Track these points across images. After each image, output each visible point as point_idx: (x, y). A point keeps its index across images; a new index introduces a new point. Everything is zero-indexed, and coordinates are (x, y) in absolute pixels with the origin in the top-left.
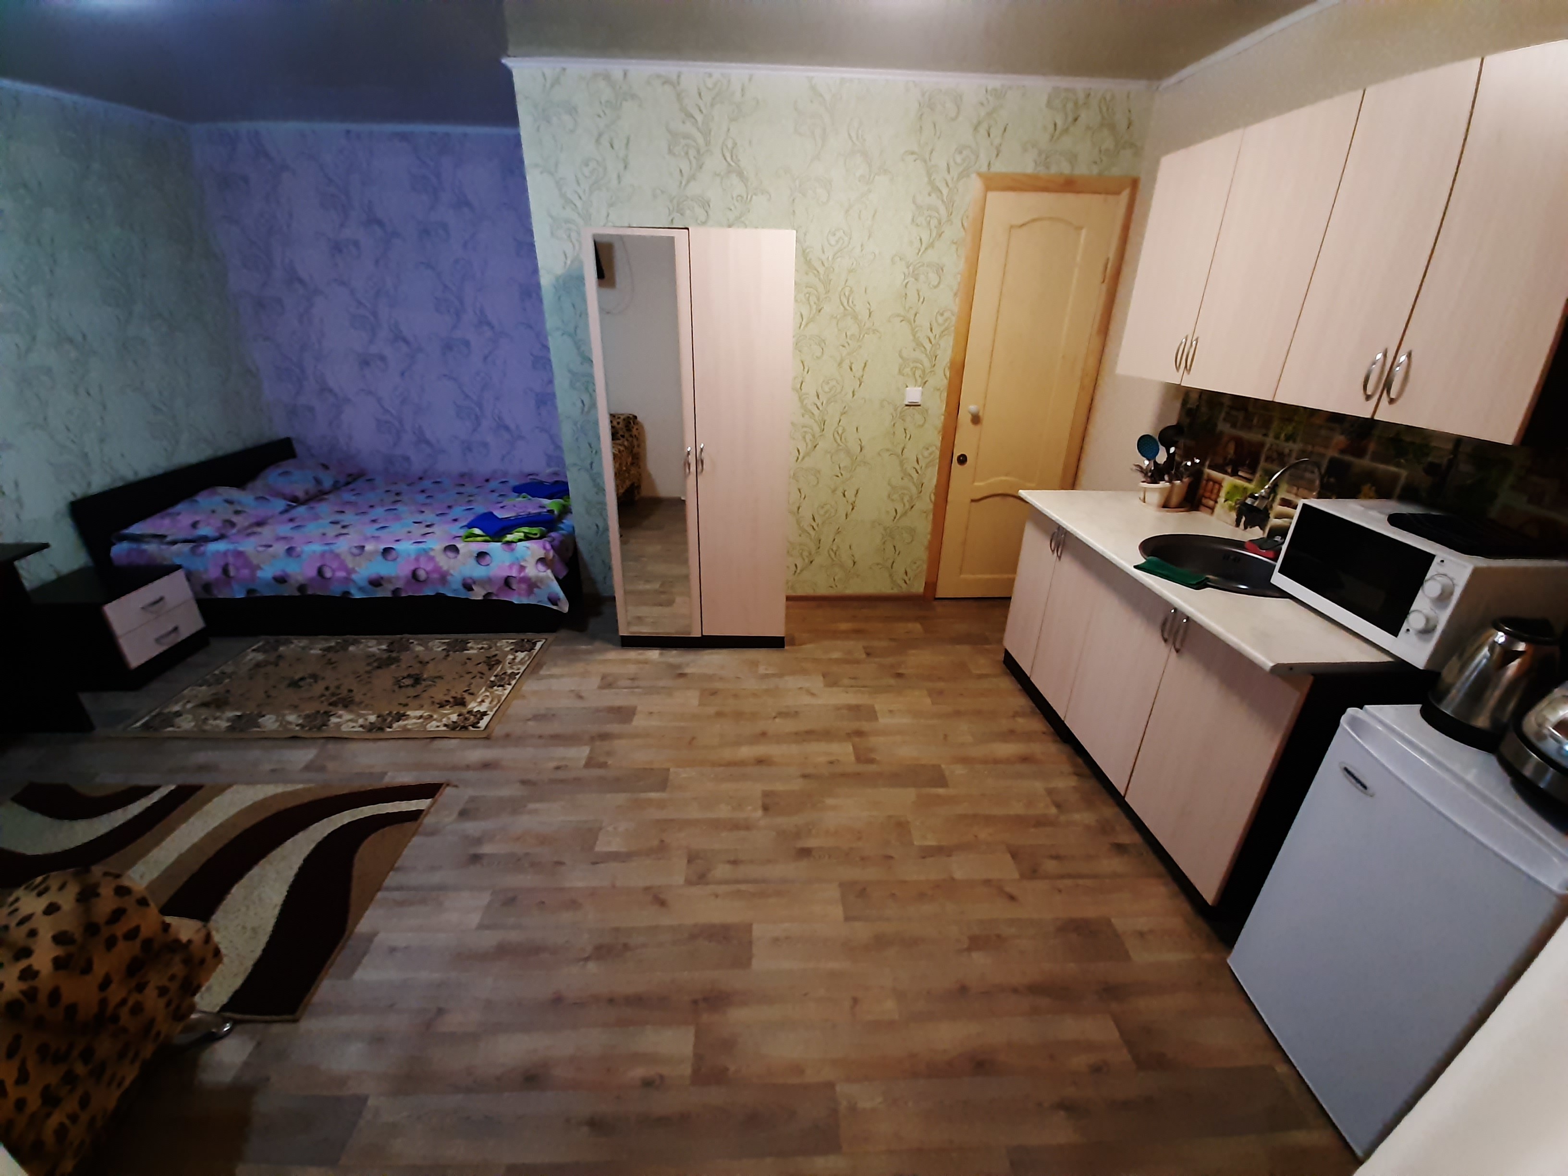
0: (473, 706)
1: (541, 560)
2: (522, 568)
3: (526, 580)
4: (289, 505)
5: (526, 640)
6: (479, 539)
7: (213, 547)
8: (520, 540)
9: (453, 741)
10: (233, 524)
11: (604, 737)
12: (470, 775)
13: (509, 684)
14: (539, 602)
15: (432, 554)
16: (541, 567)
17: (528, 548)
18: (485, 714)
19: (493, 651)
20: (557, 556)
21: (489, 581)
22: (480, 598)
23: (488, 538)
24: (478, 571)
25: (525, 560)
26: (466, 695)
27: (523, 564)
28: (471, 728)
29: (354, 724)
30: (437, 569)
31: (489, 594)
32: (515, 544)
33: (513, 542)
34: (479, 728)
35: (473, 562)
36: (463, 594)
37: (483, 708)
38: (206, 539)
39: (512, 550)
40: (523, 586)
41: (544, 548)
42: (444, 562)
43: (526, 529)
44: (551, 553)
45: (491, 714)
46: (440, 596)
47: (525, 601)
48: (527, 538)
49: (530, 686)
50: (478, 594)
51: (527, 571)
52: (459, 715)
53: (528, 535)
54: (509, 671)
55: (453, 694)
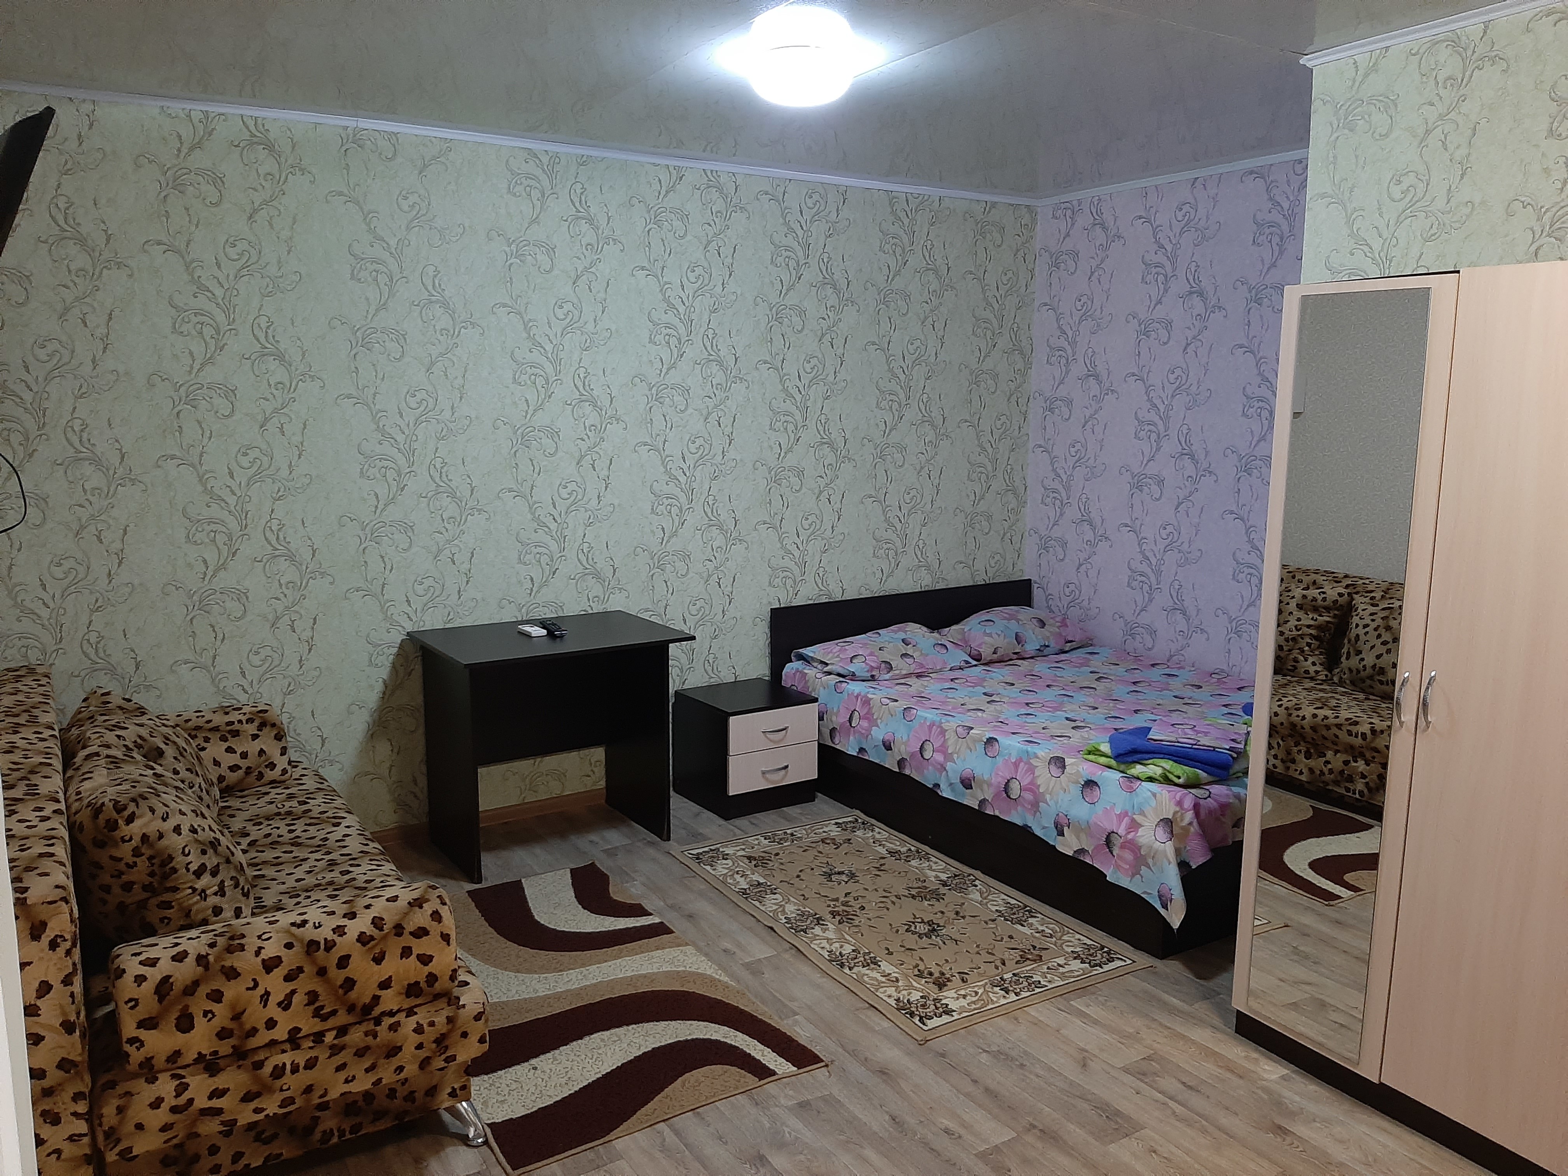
0: (949, 997)
1: (1168, 823)
2: (1134, 826)
3: (1132, 846)
4: (967, 662)
5: (1106, 949)
6: (1103, 760)
7: (855, 687)
8: (1151, 779)
9: (886, 1024)
10: (890, 668)
11: (1050, 1136)
12: (857, 1070)
13: (1017, 994)
14: (1145, 893)
15: (1034, 762)
16: (1161, 834)
17: (1154, 795)
18: (948, 1012)
19: (1050, 943)
20: (1195, 823)
21: (1087, 829)
22: (1070, 853)
23: (1113, 763)
24: (1080, 811)
25: (1142, 813)
26: (957, 979)
27: (1138, 818)
28: (916, 1020)
29: (827, 946)
30: (1032, 788)
31: (1082, 851)
32: (1140, 782)
33: (1138, 778)
34: (924, 1024)
35: (1076, 790)
36: (1051, 838)
37: (953, 1005)
38: (853, 677)
39: (1131, 791)
40: (1128, 856)
41: (1180, 803)
42: (1044, 777)
43: (1168, 764)
44: (1189, 816)
45: (956, 1016)
46: (1025, 830)
47: (1124, 882)
48: (1166, 780)
49: (1042, 1012)
50: (1067, 846)
51: (1141, 832)
52: (922, 997)
53: (1168, 774)
54: (1036, 978)
55: (946, 969)
